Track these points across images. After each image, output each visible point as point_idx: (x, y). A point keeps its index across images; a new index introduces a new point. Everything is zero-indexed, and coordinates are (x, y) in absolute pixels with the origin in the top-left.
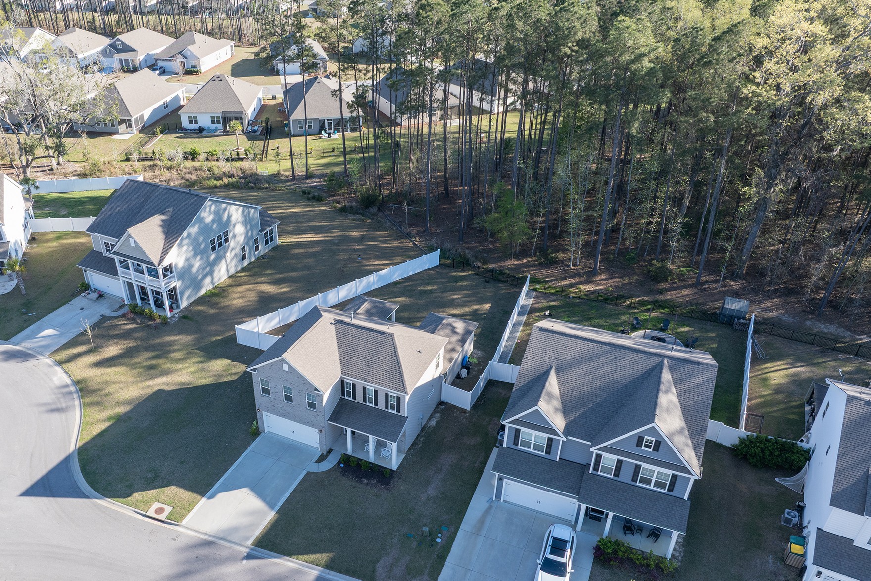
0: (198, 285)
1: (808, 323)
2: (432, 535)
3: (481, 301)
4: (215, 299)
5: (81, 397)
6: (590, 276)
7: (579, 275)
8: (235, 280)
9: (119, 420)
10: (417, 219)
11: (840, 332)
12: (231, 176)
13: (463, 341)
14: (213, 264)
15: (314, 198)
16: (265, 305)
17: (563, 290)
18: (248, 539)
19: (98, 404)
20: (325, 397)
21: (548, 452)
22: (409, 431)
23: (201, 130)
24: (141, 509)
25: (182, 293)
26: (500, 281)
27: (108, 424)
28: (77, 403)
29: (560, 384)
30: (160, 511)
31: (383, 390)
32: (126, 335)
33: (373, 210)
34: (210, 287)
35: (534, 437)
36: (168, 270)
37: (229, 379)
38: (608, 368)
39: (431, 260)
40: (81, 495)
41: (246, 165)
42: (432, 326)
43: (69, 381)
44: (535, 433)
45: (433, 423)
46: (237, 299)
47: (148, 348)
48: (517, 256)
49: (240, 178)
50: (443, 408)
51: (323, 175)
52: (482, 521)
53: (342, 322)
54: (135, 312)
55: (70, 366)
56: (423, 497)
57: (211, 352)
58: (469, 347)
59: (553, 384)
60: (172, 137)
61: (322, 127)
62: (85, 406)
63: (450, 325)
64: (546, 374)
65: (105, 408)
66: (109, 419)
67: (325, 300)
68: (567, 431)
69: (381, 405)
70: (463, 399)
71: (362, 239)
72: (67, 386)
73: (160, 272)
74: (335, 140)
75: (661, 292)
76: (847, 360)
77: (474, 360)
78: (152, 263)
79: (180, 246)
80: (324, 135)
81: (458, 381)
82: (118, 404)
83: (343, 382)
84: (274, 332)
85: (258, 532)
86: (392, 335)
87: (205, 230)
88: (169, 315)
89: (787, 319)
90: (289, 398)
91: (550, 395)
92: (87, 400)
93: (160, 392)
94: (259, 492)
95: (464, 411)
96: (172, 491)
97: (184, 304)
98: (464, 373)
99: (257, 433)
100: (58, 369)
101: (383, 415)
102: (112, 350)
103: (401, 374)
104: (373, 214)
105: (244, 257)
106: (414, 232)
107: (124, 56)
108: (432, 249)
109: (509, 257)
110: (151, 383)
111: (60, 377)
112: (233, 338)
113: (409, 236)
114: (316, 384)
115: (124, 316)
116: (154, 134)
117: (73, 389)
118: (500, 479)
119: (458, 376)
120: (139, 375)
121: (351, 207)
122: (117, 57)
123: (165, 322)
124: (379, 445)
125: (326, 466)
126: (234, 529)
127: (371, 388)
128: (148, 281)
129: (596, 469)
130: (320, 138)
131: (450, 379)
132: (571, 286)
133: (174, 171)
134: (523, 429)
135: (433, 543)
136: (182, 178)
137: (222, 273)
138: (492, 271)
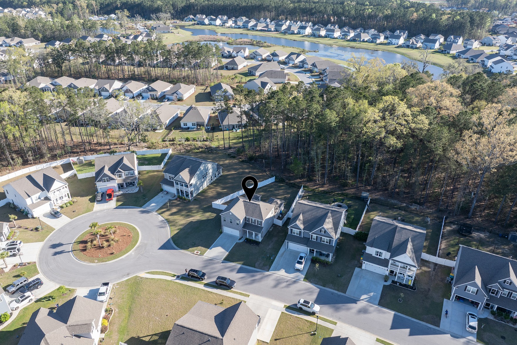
0: (198, 189)
1: (389, 200)
2: (270, 257)
3: (288, 194)
4: (204, 194)
5: (169, 224)
6: (322, 185)
7: (319, 185)
8: (209, 187)
9: (181, 230)
10: (268, 165)
11: (398, 202)
12: (202, 148)
13: (280, 206)
14: (203, 182)
15: (232, 157)
16: (219, 196)
17: (313, 190)
18: (222, 258)
19: (174, 225)
20: (241, 222)
21: (300, 235)
22: (264, 231)
23: (188, 128)
24: (192, 252)
25: (194, 192)
26: (294, 187)
27: (178, 231)
28: (168, 225)
29: (303, 217)
30: (197, 252)
31: (257, 219)
32: (177, 205)
33: (253, 161)
34: (202, 190)
35: (296, 231)
36: (191, 185)
37: (211, 218)
38: (315, 213)
39: (272, 180)
40: (175, 249)
41: (207, 143)
42: (271, 202)
43: (164, 219)
44: (296, 230)
45: (271, 230)
46: (211, 193)
47: (185, 210)
48: (300, 178)
49: (206, 149)
50: (274, 226)
51: (235, 148)
52: (283, 254)
53: (245, 201)
54: (180, 198)
55: (163, 215)
56: (268, 248)
57: (205, 210)
58: (282, 208)
59: (301, 217)
60: (178, 131)
61: (234, 128)
62: (170, 226)
63: (276, 201)
64: (299, 215)
65: (176, 226)
66: (178, 229)
67: (238, 194)
68: (304, 229)
69: (256, 224)
70: (280, 223)
71: (249, 172)
72: (163, 221)
73: (189, 186)
74: (238, 132)
75: (345, 190)
76: (396, 211)
77: (284, 212)
78: (187, 183)
79: (195, 177)
80: (234, 130)
81: (279, 218)
82: (180, 225)
83: (246, 217)
84: (224, 204)
85: (224, 257)
86: (259, 205)
87: (202, 172)
88: (190, 198)
89: (382, 198)
90: (231, 222)
91: (300, 220)
92: (171, 224)
93: (191, 222)
94: (223, 247)
95: (280, 226)
96: (200, 247)
97: (194, 195)
98: (281, 216)
99: (221, 233)
100: (159, 216)
101: (257, 227)
102: (174, 210)
103: (262, 215)
104: (253, 163)
105: (212, 180)
106: (267, 170)
107: (152, 93)
108: (273, 176)
109: (297, 178)
110: (188, 219)
111: (160, 218)
112: (211, 206)
113: (265, 171)
114: (239, 218)
115: (176, 199)
116: (171, 130)
117: (165, 221)
118: (288, 242)
119: (279, 217)
120: (185, 217)
121: (245, 160)
122: (149, 93)
123: (189, 201)
124: (256, 235)
125: (241, 241)
126: (217, 256)
127: (254, 219)
128: (184, 189)
129: (311, 239)
130: (233, 132)
131: (276, 217)
132: (317, 188)
133: (181, 146)
134: (293, 229)
135: (270, 259)
136: (185, 149)
137: (205, 185)
138: (292, 183)
